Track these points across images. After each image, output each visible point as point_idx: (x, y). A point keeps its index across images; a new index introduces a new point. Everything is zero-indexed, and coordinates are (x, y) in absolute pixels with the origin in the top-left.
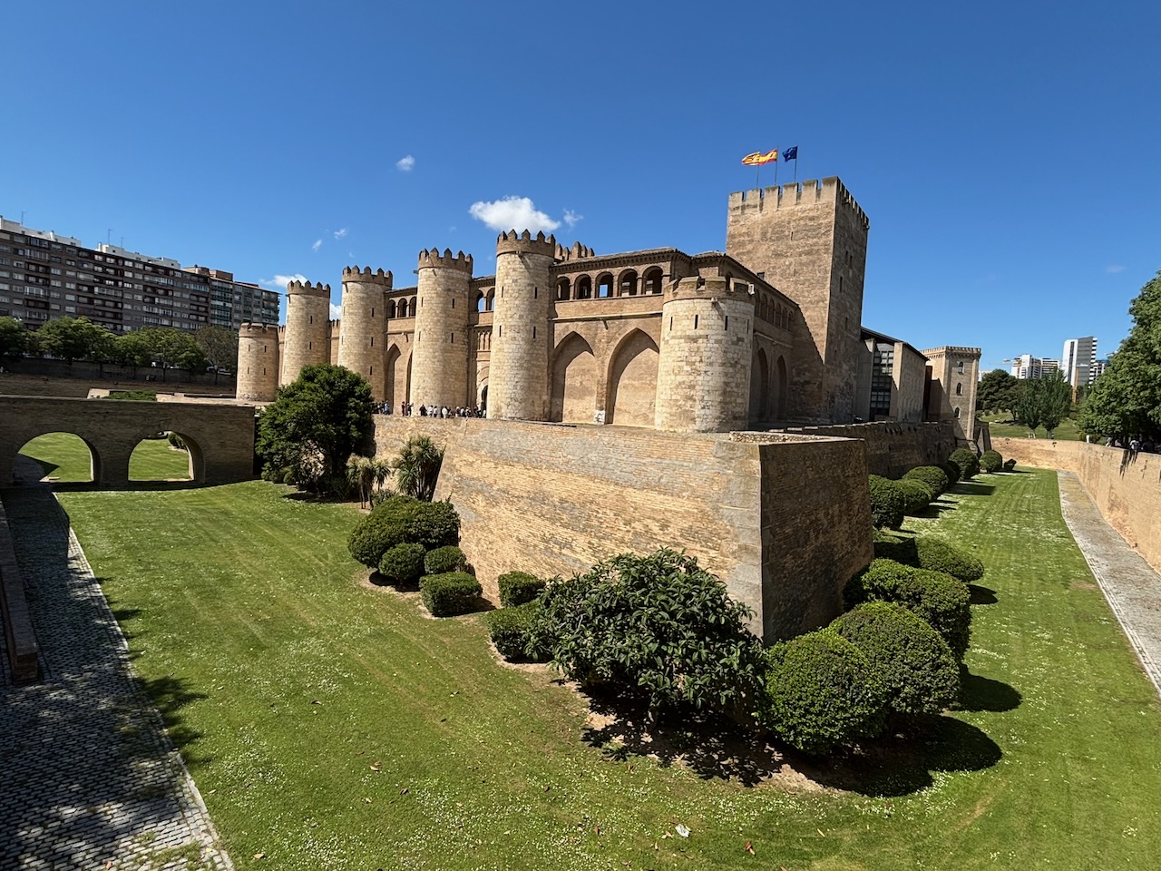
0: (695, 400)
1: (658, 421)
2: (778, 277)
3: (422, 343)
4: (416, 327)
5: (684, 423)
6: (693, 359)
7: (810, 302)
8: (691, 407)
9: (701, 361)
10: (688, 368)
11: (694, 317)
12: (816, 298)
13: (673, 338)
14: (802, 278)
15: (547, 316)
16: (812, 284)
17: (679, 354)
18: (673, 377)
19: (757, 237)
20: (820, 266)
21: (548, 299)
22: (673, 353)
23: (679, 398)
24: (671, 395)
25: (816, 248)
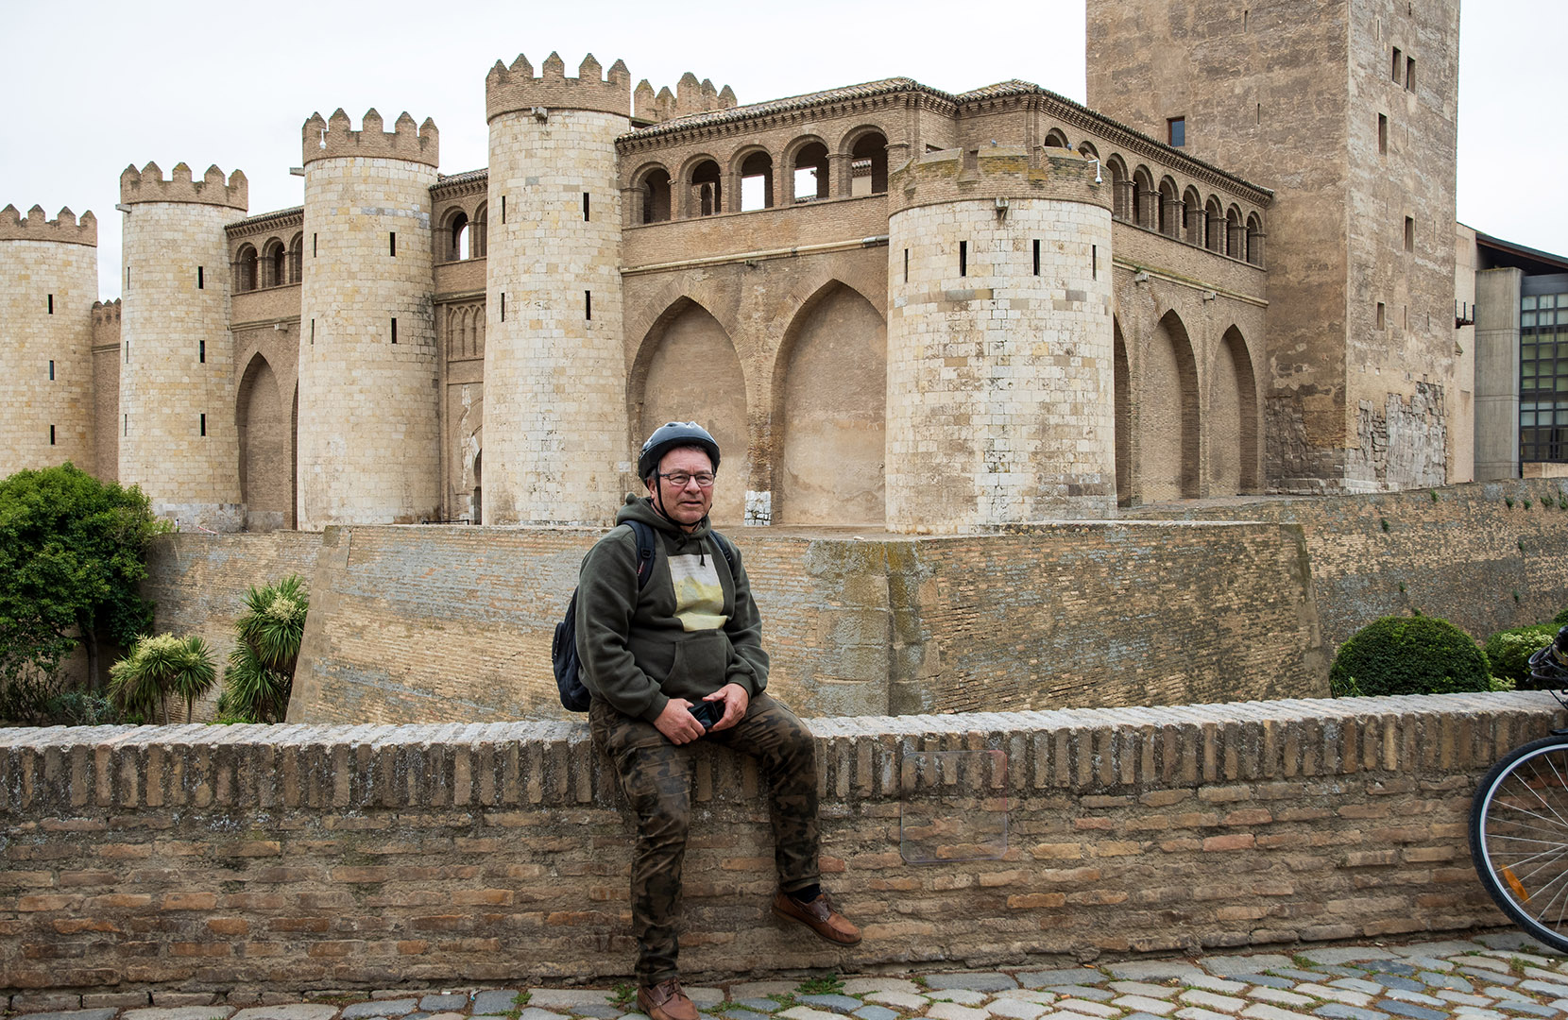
0: (971, 453)
1: (891, 510)
2: (1218, 128)
3: (318, 348)
4: (304, 309)
5: (951, 510)
6: (961, 351)
7: (1303, 185)
8: (963, 470)
9: (980, 354)
10: (950, 374)
11: (957, 248)
12: (1315, 175)
13: (912, 300)
14: (1276, 125)
15: (618, 262)
16: (1303, 138)
17: (927, 339)
18: (917, 398)
19: (1160, 28)
20: (1320, 93)
21: (618, 220)
22: (914, 338)
23: (932, 447)
24: (916, 443)
25: (1306, 48)
